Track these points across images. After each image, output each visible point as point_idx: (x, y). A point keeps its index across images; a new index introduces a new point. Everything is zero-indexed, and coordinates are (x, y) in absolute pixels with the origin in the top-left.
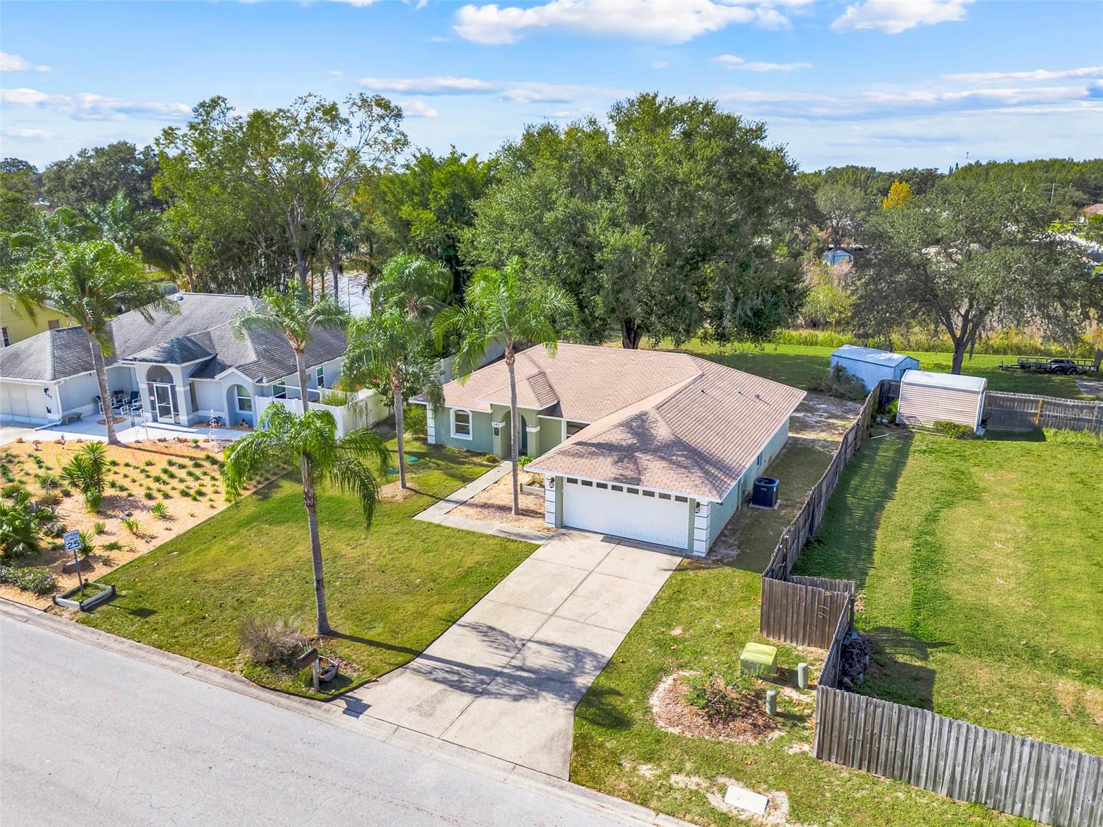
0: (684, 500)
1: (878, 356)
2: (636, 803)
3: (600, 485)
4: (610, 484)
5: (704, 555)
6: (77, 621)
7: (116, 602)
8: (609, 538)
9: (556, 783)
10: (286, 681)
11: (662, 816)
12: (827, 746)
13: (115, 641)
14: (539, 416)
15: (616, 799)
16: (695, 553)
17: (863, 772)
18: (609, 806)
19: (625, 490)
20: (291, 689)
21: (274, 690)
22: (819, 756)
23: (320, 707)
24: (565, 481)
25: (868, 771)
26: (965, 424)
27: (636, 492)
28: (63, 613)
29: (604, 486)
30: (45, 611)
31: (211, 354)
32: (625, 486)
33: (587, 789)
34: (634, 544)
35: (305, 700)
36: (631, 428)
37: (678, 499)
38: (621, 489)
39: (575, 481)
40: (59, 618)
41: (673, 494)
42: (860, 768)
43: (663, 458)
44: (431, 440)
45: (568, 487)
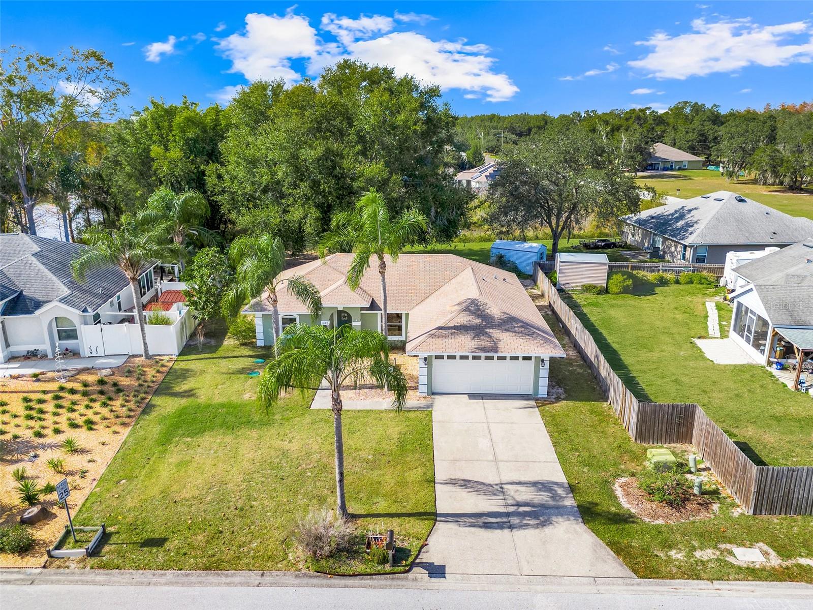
0: (529, 358)
1: (523, 245)
2: (694, 579)
3: (462, 357)
4: (471, 355)
5: (546, 396)
6: (92, 568)
7: (113, 539)
8: (472, 396)
9: (632, 582)
10: (357, 566)
11: (715, 582)
12: (759, 505)
13: (154, 575)
14: (362, 312)
15: (677, 581)
16: (539, 396)
17: (783, 516)
18: (680, 587)
19: (483, 358)
20: (368, 570)
21: (354, 575)
22: (754, 514)
23: (407, 579)
24: (434, 358)
25: (785, 514)
26: (599, 285)
27: (492, 358)
28: (67, 564)
29: (466, 358)
30: (44, 567)
31: (16, 292)
32: (483, 355)
33: (655, 580)
34: (491, 398)
35: (388, 576)
36: (470, 311)
37: (525, 358)
38: (479, 358)
39: (442, 357)
40: (67, 571)
41: (521, 355)
42: (780, 514)
43: (507, 330)
44: (260, 343)
45: (436, 362)
